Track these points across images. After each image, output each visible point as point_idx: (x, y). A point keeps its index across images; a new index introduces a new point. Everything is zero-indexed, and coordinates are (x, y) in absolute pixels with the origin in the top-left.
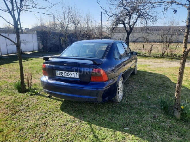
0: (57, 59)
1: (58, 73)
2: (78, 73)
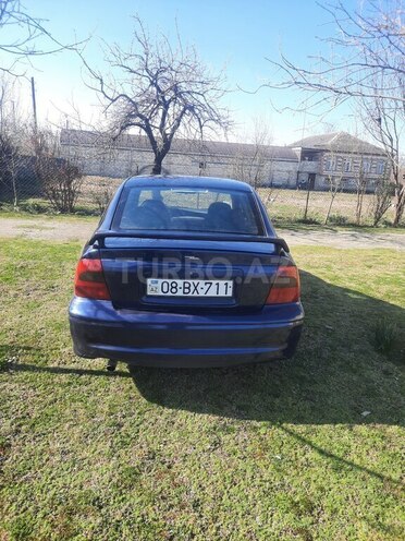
0: (135, 239)
1: (155, 287)
2: (230, 283)
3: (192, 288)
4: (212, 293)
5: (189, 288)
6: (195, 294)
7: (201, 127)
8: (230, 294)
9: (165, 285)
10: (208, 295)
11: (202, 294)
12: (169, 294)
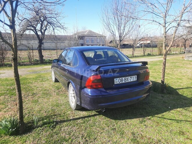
1: (117, 81)
2: (136, 76)
3: (127, 80)
4: (132, 80)
5: (126, 80)
6: (128, 81)
7: (54, 29)
8: (136, 80)
9: (120, 80)
10: (131, 81)
11: (129, 81)
12: (121, 82)
